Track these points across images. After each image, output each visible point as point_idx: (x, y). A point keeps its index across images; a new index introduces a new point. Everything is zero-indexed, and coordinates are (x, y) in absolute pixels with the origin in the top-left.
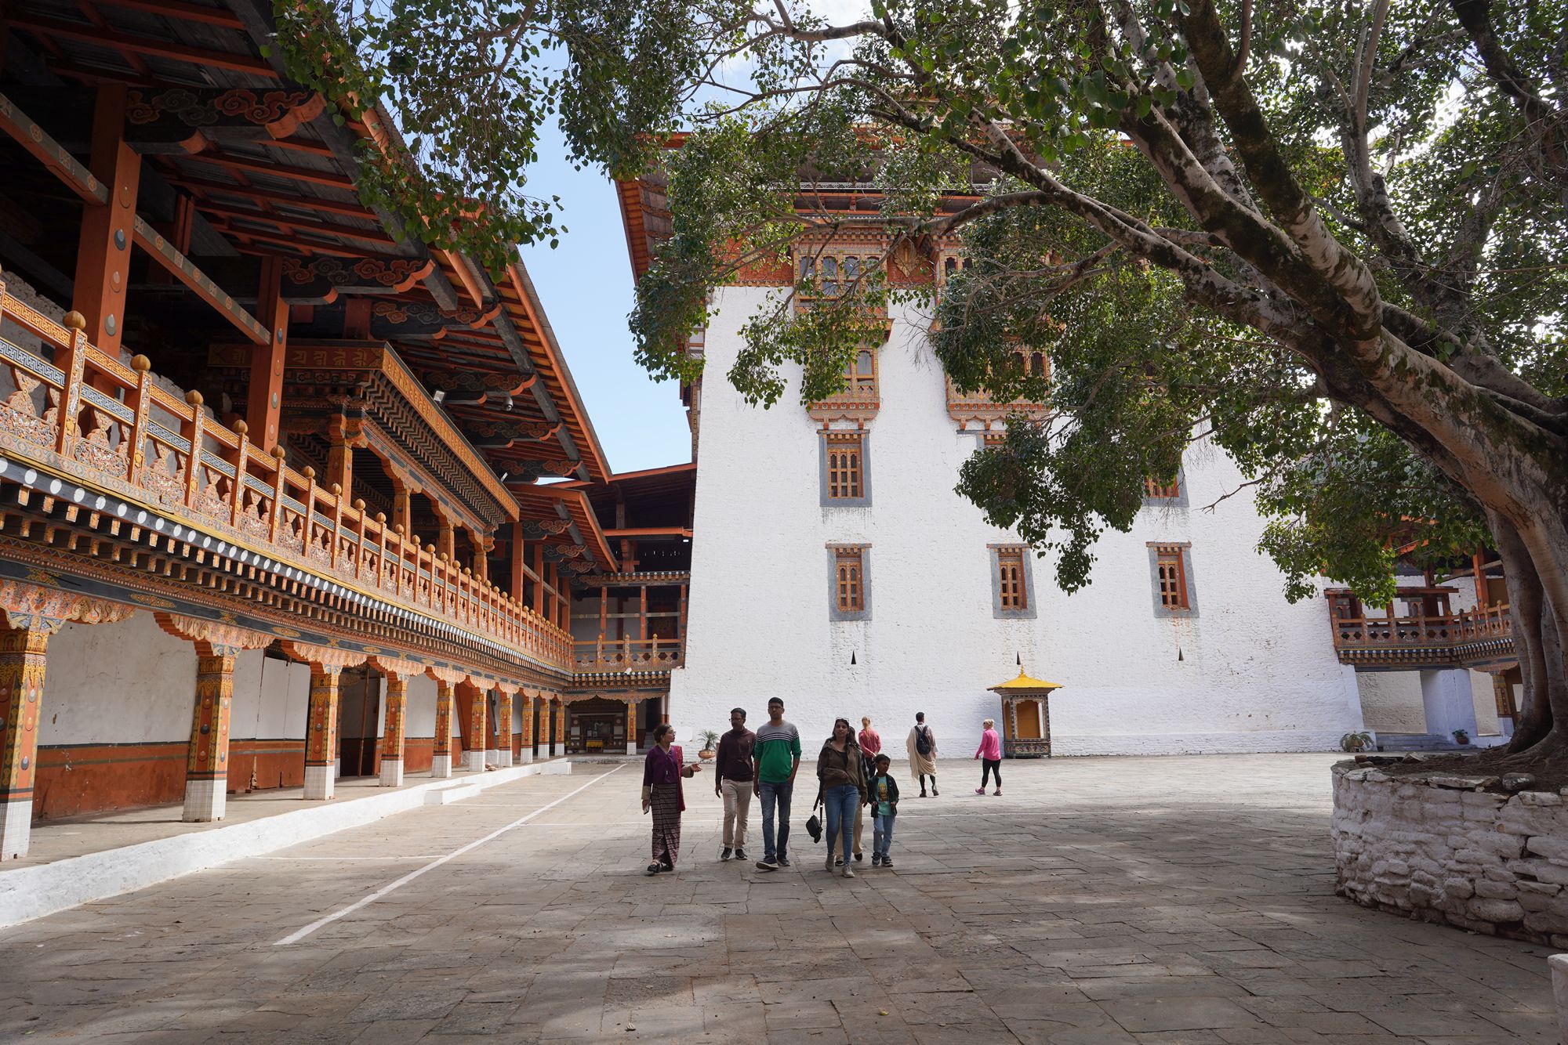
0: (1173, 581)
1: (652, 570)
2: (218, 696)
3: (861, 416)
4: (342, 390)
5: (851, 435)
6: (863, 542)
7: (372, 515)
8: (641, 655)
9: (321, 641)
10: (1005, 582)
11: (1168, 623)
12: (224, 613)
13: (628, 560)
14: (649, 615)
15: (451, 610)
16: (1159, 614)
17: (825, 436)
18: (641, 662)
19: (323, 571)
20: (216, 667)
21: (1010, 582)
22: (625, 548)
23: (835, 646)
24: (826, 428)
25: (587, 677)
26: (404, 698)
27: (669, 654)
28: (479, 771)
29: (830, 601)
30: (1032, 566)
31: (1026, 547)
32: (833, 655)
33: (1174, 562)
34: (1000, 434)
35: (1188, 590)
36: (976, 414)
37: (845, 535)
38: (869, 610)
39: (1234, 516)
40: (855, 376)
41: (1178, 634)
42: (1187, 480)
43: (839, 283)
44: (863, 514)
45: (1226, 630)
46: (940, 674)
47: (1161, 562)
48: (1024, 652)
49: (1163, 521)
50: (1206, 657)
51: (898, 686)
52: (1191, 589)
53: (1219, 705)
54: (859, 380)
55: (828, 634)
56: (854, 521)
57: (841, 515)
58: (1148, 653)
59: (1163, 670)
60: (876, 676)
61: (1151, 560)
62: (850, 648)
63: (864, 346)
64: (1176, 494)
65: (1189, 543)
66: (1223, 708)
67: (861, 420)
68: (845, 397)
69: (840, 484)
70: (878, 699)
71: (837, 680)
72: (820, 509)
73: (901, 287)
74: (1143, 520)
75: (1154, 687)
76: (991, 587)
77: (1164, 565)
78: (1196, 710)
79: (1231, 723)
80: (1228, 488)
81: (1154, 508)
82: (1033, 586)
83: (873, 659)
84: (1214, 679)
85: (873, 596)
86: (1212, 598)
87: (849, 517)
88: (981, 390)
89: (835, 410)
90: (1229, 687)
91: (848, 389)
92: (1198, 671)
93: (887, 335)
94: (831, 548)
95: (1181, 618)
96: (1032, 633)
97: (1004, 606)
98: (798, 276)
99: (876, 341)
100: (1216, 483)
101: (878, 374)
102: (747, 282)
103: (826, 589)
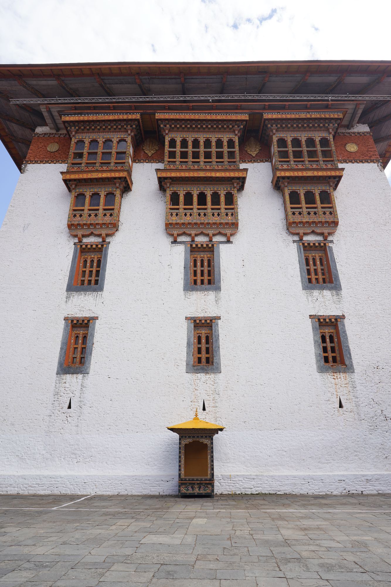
0: (332, 345)
3: (104, 232)
5: (97, 246)
6: (92, 315)
10: (200, 346)
11: (329, 378)
16: (321, 370)
17: (79, 246)
21: (204, 346)
23: (57, 394)
24: (80, 241)
29: (60, 358)
30: (220, 333)
31: (215, 319)
32: (54, 401)
33: (332, 331)
34: (202, 243)
35: (344, 350)
36: (184, 230)
37: (80, 311)
38: (88, 366)
39: (377, 297)
40: (101, 207)
41: (338, 386)
42: (339, 272)
43: (98, 153)
44: (96, 296)
45: (378, 383)
46: (138, 417)
47: (322, 331)
48: (209, 400)
49: (323, 300)
50: (362, 405)
51: (102, 428)
52: (346, 350)
53: (377, 447)
54: (104, 210)
55: (53, 384)
56: (89, 302)
57: (80, 297)
58: (312, 401)
59: (326, 416)
60: (85, 419)
61: (313, 328)
62: (68, 396)
63: (111, 190)
64: (331, 282)
65: (343, 316)
66: (381, 450)
67: (104, 235)
68: (92, 220)
69: (87, 278)
70: (84, 438)
71: (53, 422)
72: (66, 293)
73: (145, 161)
74: (307, 300)
75: (319, 430)
76: (186, 348)
77: (325, 333)
78: (357, 452)
79: (389, 464)
80: (371, 277)
81: (315, 291)
82: (219, 348)
83: (84, 405)
84: (371, 424)
85: (93, 355)
86: (364, 357)
87: (85, 298)
88: (188, 214)
89: (86, 229)
90: (384, 431)
91: (96, 215)
92: (356, 417)
93: (128, 185)
94: (68, 320)
95: (340, 372)
96: (216, 384)
97: (196, 364)
98: (72, 150)
99: (117, 185)
100: (361, 274)
101: (120, 208)
102: (48, 161)
103: (59, 350)
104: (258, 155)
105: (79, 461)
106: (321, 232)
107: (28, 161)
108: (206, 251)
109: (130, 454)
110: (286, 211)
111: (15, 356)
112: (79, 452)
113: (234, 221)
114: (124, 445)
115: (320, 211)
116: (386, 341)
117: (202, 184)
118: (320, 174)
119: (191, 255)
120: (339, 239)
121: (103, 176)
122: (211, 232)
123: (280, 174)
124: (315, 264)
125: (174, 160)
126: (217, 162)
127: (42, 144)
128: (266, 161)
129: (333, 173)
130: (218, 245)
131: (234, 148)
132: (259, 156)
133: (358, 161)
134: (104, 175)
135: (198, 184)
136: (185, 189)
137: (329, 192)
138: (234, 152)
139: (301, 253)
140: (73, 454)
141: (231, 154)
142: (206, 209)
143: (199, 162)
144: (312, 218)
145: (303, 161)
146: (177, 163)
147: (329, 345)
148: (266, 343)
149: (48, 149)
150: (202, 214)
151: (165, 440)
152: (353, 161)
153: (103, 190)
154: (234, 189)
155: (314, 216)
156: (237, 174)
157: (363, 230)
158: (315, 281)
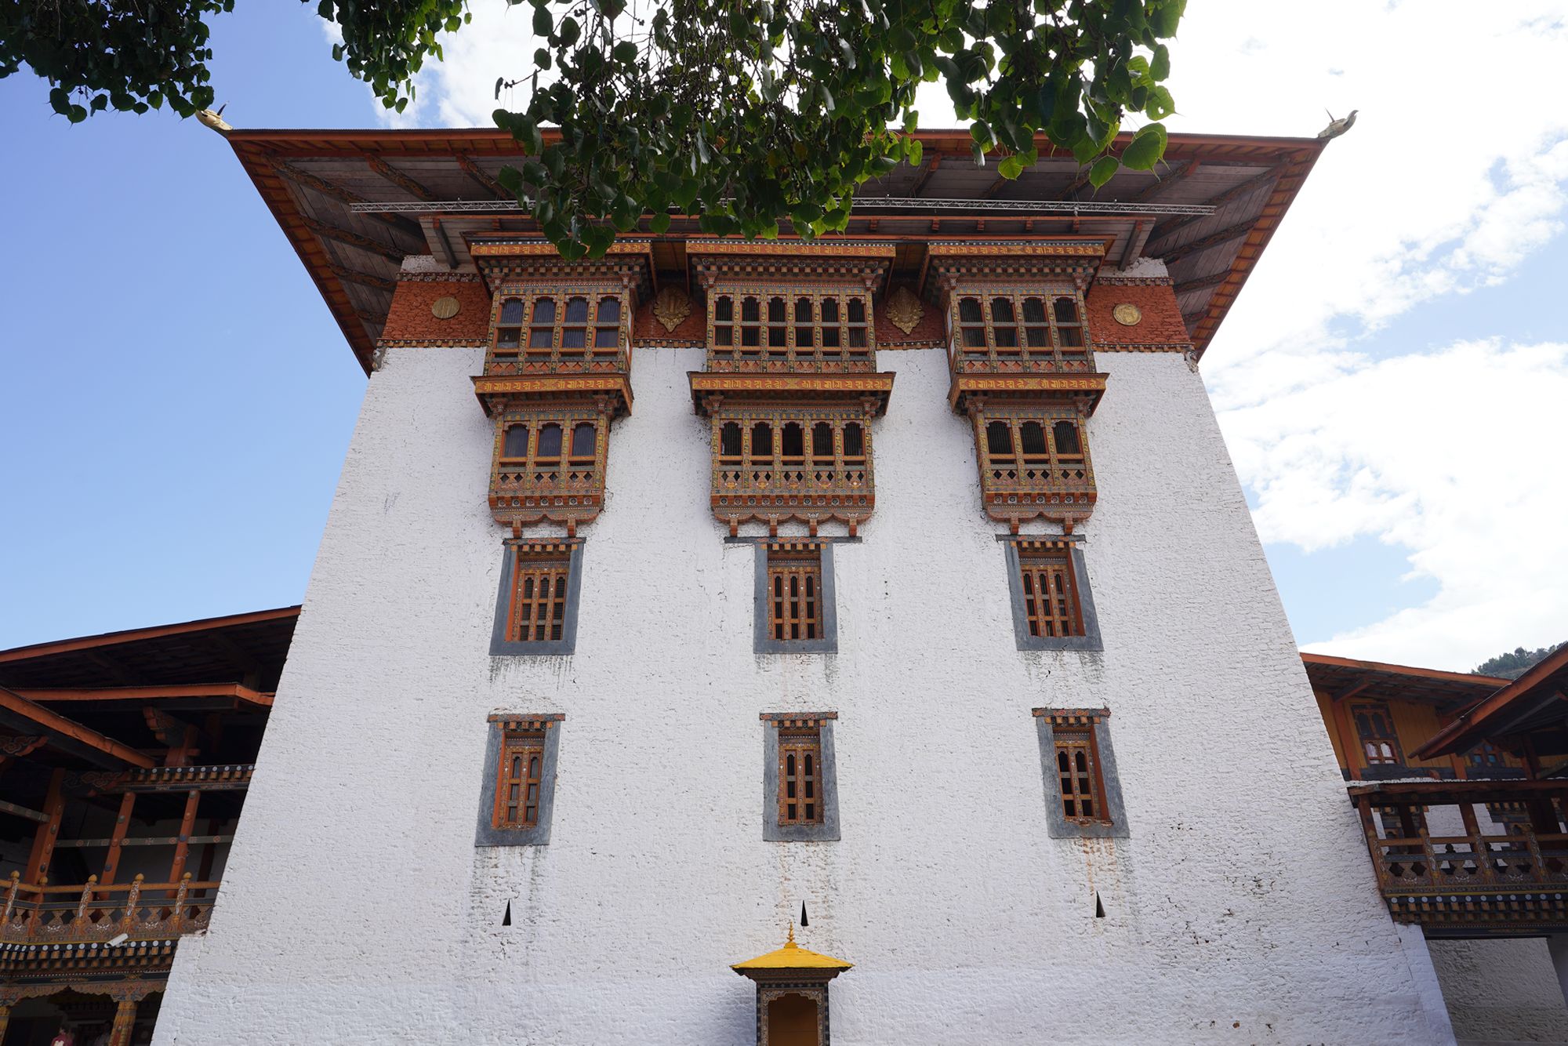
0: (1083, 775)
1: (221, 762)
3: (571, 516)
5: (556, 546)
6: (551, 710)
8: (156, 911)
10: (792, 778)
11: (1074, 848)
14: (193, 840)
16: (1058, 832)
17: (515, 549)
18: (153, 923)
21: (800, 779)
23: (478, 891)
24: (518, 536)
29: (482, 811)
30: (836, 750)
31: (826, 718)
32: (473, 908)
33: (1081, 743)
34: (793, 542)
35: (1107, 789)
36: (754, 511)
37: (524, 700)
38: (545, 827)
39: (1180, 666)
40: (565, 458)
41: (1093, 869)
42: (1098, 610)
43: (555, 330)
44: (558, 666)
45: (1180, 861)
46: (661, 943)
47: (1060, 743)
48: (816, 903)
49: (1061, 673)
50: (1145, 910)
51: (581, 967)
52: (1113, 787)
53: (1176, 1004)
54: (572, 464)
55: (468, 870)
56: (542, 679)
57: (522, 667)
58: (1039, 903)
59: (1068, 935)
60: (544, 949)
61: (1040, 739)
62: (504, 895)
63: (585, 416)
64: (1080, 632)
65: (1107, 709)
66: (1184, 1010)
67: (572, 523)
68: (545, 488)
69: (534, 622)
70: (541, 992)
71: (472, 956)
72: (489, 659)
73: (659, 344)
74: (1026, 674)
75: (1054, 967)
76: (762, 786)
77: (1066, 747)
78: (1133, 1013)
79: (1201, 1039)
80: (1167, 620)
81: (1045, 653)
82: (835, 784)
83: (540, 916)
84: (1163, 953)
85: (556, 802)
86: (1151, 802)
87: (534, 671)
88: (762, 475)
89: (532, 508)
90: (1192, 968)
91: (553, 476)
92: (1133, 936)
93: (624, 402)
94: (496, 721)
95: (1097, 838)
96: (830, 867)
97: (785, 820)
98: (495, 323)
99: (601, 406)
100: (1146, 613)
101: (606, 457)
102: (436, 341)
103: (479, 790)
104: (917, 330)
105: (532, 1042)
106: (1058, 517)
107: (388, 341)
108: (802, 559)
109: (644, 1026)
110: (980, 467)
111: (380, 806)
112: (532, 1023)
113: (864, 493)
114: (631, 1005)
115: (1056, 469)
116: (1198, 767)
117: (792, 405)
118: (1056, 385)
119: (769, 567)
120: (1097, 532)
121: (569, 386)
122: (813, 516)
123: (967, 384)
124: (1045, 589)
125: (729, 348)
126: (825, 354)
127: (419, 299)
128: (936, 345)
129: (1084, 385)
130: (829, 546)
131: (863, 320)
132: (919, 332)
133: (1142, 348)
134: (572, 385)
135: (782, 404)
136: (754, 416)
137: (1075, 425)
138: (864, 329)
139: (1013, 564)
140: (519, 1026)
141: (857, 335)
142: (801, 463)
143: (784, 354)
144: (1039, 486)
145: (1017, 354)
146: (736, 356)
147: (1075, 775)
148: (939, 772)
149: (435, 312)
150: (793, 475)
151: (721, 992)
152: (1131, 348)
153: (567, 417)
154: (864, 415)
155: (1043, 481)
156: (870, 385)
157: (1150, 511)
158: (1045, 628)
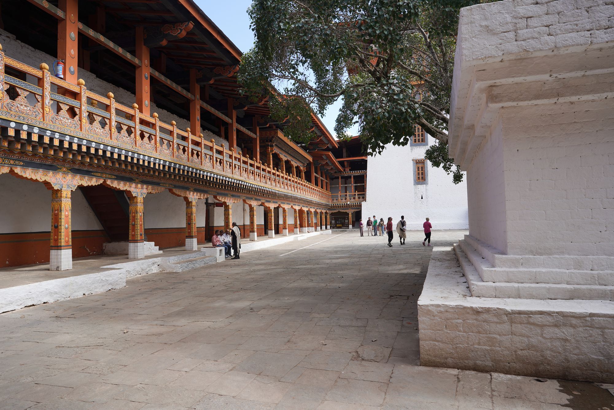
1: (355, 170)
2: (254, 215)
4: (269, 141)
7: (278, 171)
8: (352, 198)
9: (269, 202)
12: (253, 198)
13: (347, 167)
14: (354, 185)
15: (296, 191)
18: (352, 200)
19: (270, 187)
20: (253, 209)
22: (346, 164)
23: (416, 193)
25: (336, 205)
26: (287, 214)
27: (361, 197)
28: (306, 233)
29: (414, 178)
32: (415, 196)
37: (419, 156)
38: (427, 181)
44: (425, 148)
51: (437, 206)
55: (413, 189)
56: (422, 151)
57: (417, 149)
60: (430, 203)
62: (421, 194)
69: (417, 138)
71: (416, 204)
72: (410, 147)
83: (429, 197)
85: (429, 176)
87: (420, 149)
94: (414, 160)
103: (413, 174)
